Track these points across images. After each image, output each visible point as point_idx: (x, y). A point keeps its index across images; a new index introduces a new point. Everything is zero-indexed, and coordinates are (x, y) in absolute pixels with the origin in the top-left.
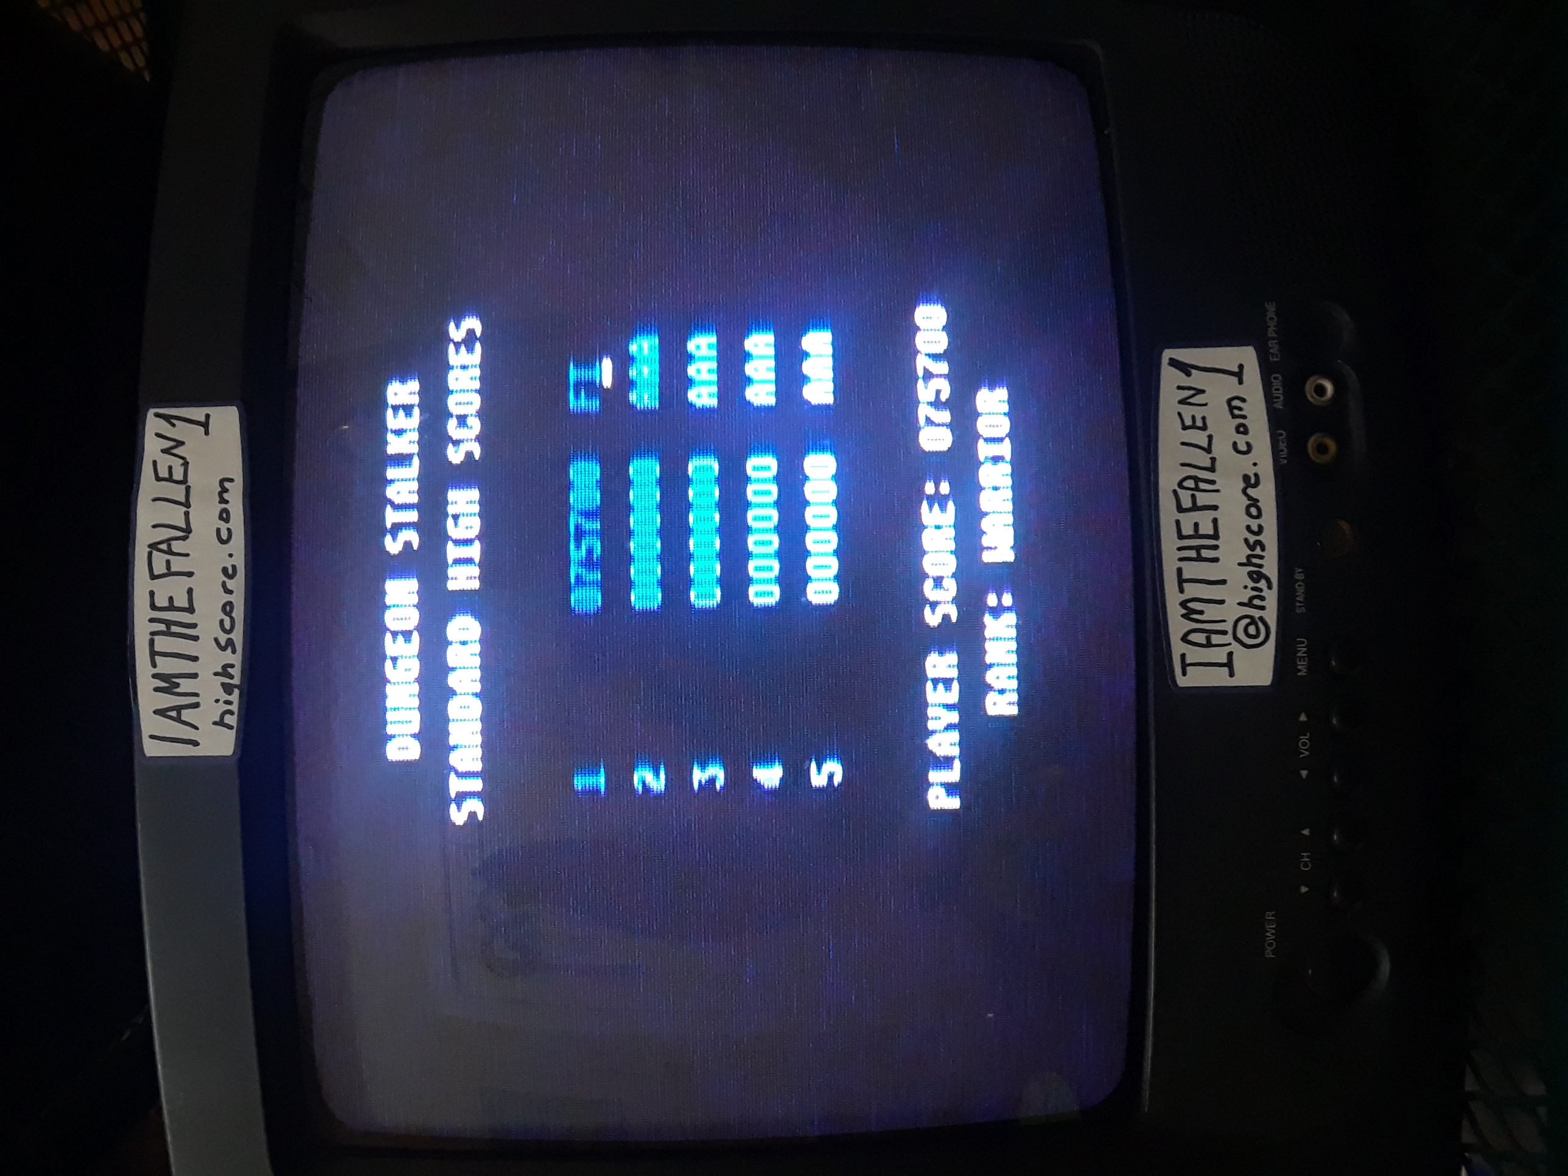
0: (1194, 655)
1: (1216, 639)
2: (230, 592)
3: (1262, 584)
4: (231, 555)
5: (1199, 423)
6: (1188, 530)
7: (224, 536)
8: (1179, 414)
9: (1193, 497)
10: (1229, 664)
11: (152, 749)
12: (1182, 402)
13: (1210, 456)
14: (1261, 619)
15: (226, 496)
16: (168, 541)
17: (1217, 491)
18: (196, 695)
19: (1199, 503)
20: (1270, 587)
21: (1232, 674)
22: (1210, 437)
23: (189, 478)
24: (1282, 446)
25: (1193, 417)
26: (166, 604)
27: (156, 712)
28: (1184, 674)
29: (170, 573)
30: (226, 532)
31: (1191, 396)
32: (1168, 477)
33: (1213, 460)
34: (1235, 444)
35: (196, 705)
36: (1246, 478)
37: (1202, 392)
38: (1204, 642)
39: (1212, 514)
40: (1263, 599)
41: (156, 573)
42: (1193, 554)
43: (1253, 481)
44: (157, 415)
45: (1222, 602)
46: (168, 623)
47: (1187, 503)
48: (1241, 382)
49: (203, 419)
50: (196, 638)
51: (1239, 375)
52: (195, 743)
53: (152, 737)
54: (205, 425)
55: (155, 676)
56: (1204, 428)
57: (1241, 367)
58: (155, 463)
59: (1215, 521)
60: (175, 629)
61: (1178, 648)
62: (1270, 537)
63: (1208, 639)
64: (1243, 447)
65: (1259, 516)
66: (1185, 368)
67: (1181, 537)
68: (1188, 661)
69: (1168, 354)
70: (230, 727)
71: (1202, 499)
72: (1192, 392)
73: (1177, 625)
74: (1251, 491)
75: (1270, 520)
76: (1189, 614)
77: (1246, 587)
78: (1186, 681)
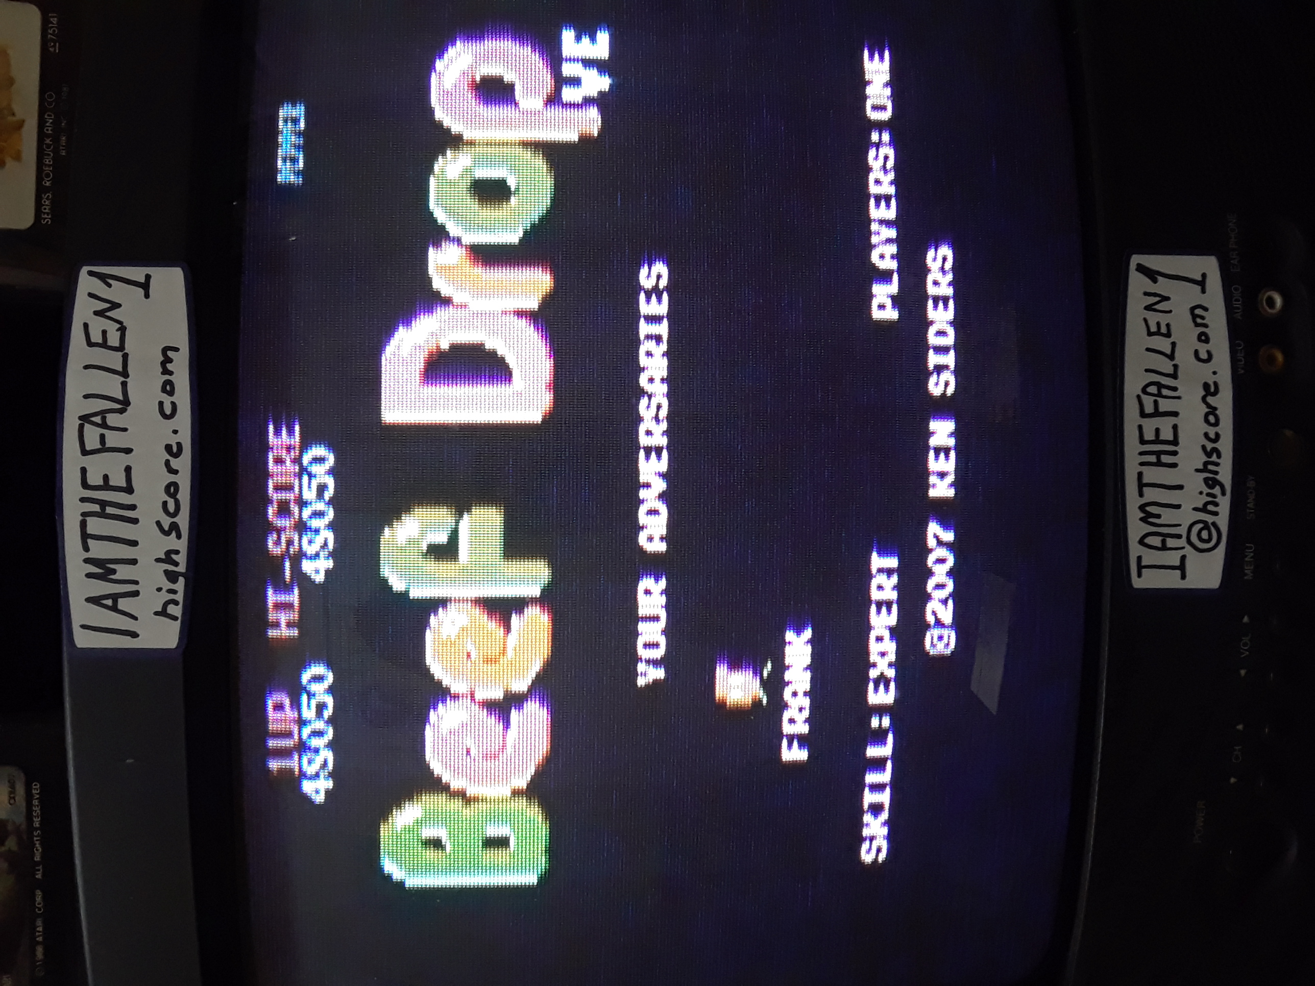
0: (1150, 557)
1: (1170, 542)
2: (176, 472)
3: (1217, 490)
4: (175, 432)
5: (1164, 330)
6: (1149, 435)
7: (168, 411)
8: (1145, 320)
9: (1156, 402)
10: (1182, 567)
11: (83, 640)
12: (1148, 308)
13: (1174, 363)
14: (1214, 524)
15: (169, 366)
16: (103, 413)
17: (1179, 398)
18: (136, 583)
19: (1161, 409)
20: (1223, 494)
21: (1183, 577)
22: (1174, 345)
23: (126, 346)
24: (1240, 356)
25: (1158, 324)
26: (101, 483)
27: (89, 600)
28: (1139, 575)
29: (103, 448)
30: (170, 406)
31: (1156, 302)
32: (1133, 382)
33: (1176, 367)
34: (1196, 353)
35: (136, 594)
36: (1206, 386)
37: (1167, 299)
38: (1159, 545)
39: (1172, 420)
40: (1216, 505)
41: (88, 448)
42: (1153, 459)
43: (1212, 389)
44: (91, 273)
45: (1178, 507)
46: (103, 504)
47: (1149, 409)
48: (1203, 291)
49: (142, 280)
50: (135, 521)
51: (1202, 283)
52: (134, 635)
53: (84, 627)
54: (145, 286)
55: (87, 561)
56: (1168, 335)
57: (1204, 276)
58: (86, 326)
59: (1175, 427)
60: (110, 510)
61: (1135, 550)
62: (1226, 445)
63: (1164, 542)
64: (1204, 356)
65: (1216, 424)
66: (1152, 275)
67: (1143, 441)
68: (1143, 564)
69: (1136, 260)
70: (175, 618)
71: (1164, 405)
72: (1158, 299)
73: (1135, 528)
74: (1210, 399)
75: (1226, 428)
76: (1147, 517)
77: (1201, 493)
78: (1141, 582)
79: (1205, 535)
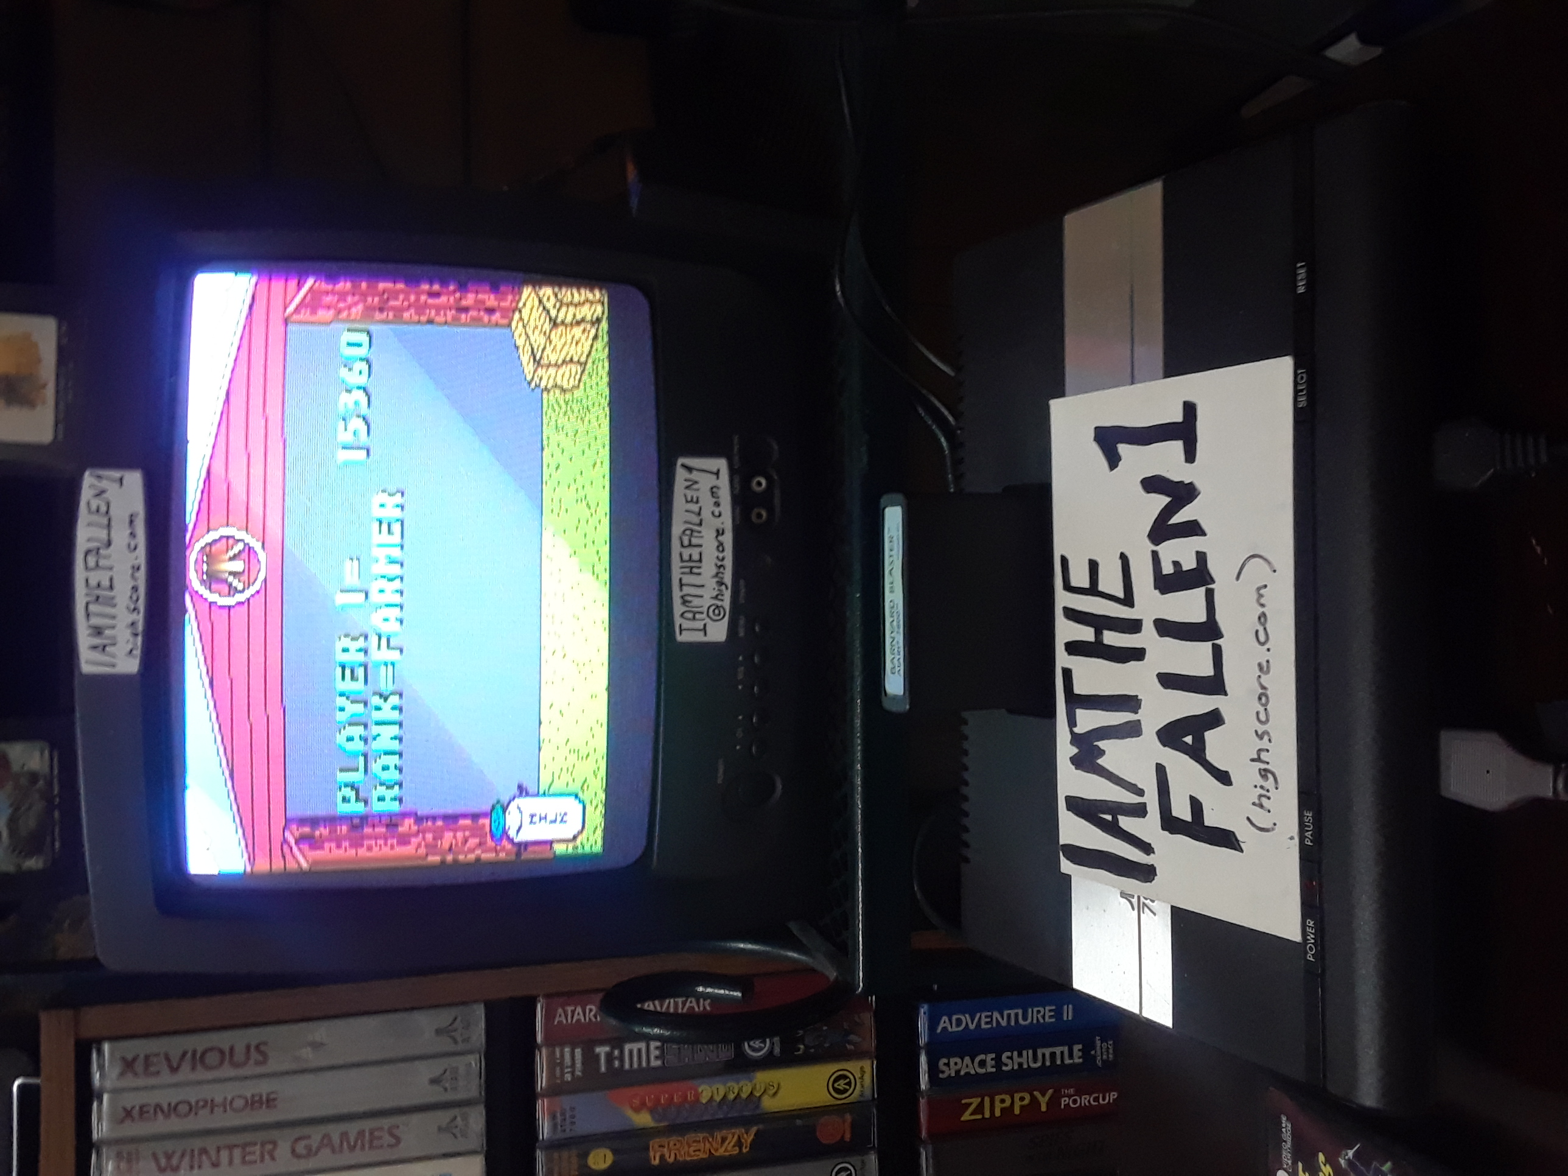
0: (686, 624)
1: (697, 616)
2: (136, 580)
3: (723, 587)
4: (137, 559)
5: (695, 500)
6: (686, 557)
7: (133, 547)
8: (685, 496)
9: (690, 541)
10: (704, 629)
11: (86, 669)
12: (687, 487)
13: (700, 518)
14: (722, 606)
15: (133, 524)
16: (97, 549)
17: (702, 537)
18: (115, 638)
19: (693, 543)
20: (727, 588)
21: (705, 634)
22: (700, 508)
23: (110, 513)
24: (737, 514)
25: (692, 498)
26: (96, 585)
27: (89, 647)
28: (681, 634)
29: (98, 568)
30: (134, 545)
31: (691, 484)
32: (677, 529)
33: (701, 521)
34: (713, 513)
35: (114, 644)
36: (718, 531)
37: (696, 482)
38: (692, 618)
39: (697, 550)
40: (722, 595)
41: (89, 567)
42: (687, 570)
43: (721, 532)
44: (91, 474)
45: (702, 597)
46: (97, 596)
47: (686, 543)
48: (718, 478)
49: (119, 478)
50: (114, 605)
51: (717, 474)
52: (113, 666)
53: (86, 662)
54: (121, 480)
55: (88, 627)
56: (697, 502)
57: (718, 471)
58: (88, 503)
59: (701, 554)
60: (101, 600)
61: (678, 620)
62: (729, 563)
63: (694, 616)
64: (717, 513)
65: (723, 550)
66: (689, 469)
67: (682, 560)
68: (682, 628)
69: (681, 461)
70: (136, 657)
71: (694, 541)
72: (692, 482)
73: (678, 608)
74: (720, 538)
75: (729, 554)
76: (685, 602)
77: (714, 589)
78: (681, 638)
79: (717, 612)
